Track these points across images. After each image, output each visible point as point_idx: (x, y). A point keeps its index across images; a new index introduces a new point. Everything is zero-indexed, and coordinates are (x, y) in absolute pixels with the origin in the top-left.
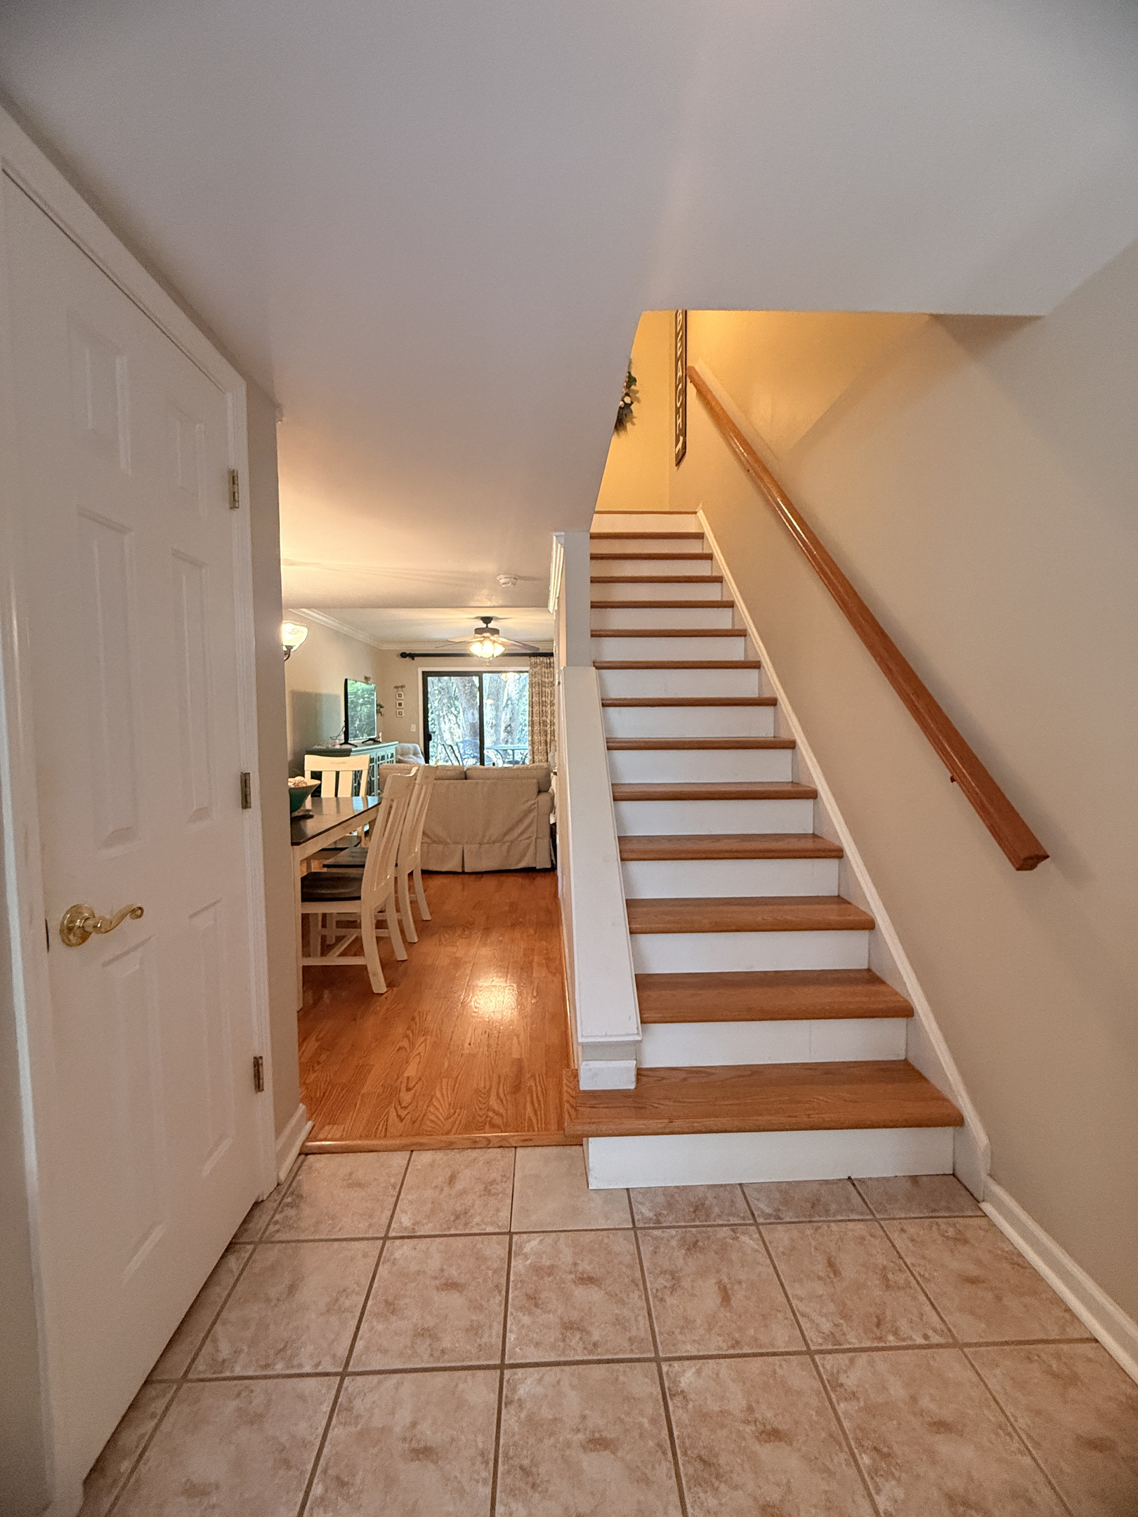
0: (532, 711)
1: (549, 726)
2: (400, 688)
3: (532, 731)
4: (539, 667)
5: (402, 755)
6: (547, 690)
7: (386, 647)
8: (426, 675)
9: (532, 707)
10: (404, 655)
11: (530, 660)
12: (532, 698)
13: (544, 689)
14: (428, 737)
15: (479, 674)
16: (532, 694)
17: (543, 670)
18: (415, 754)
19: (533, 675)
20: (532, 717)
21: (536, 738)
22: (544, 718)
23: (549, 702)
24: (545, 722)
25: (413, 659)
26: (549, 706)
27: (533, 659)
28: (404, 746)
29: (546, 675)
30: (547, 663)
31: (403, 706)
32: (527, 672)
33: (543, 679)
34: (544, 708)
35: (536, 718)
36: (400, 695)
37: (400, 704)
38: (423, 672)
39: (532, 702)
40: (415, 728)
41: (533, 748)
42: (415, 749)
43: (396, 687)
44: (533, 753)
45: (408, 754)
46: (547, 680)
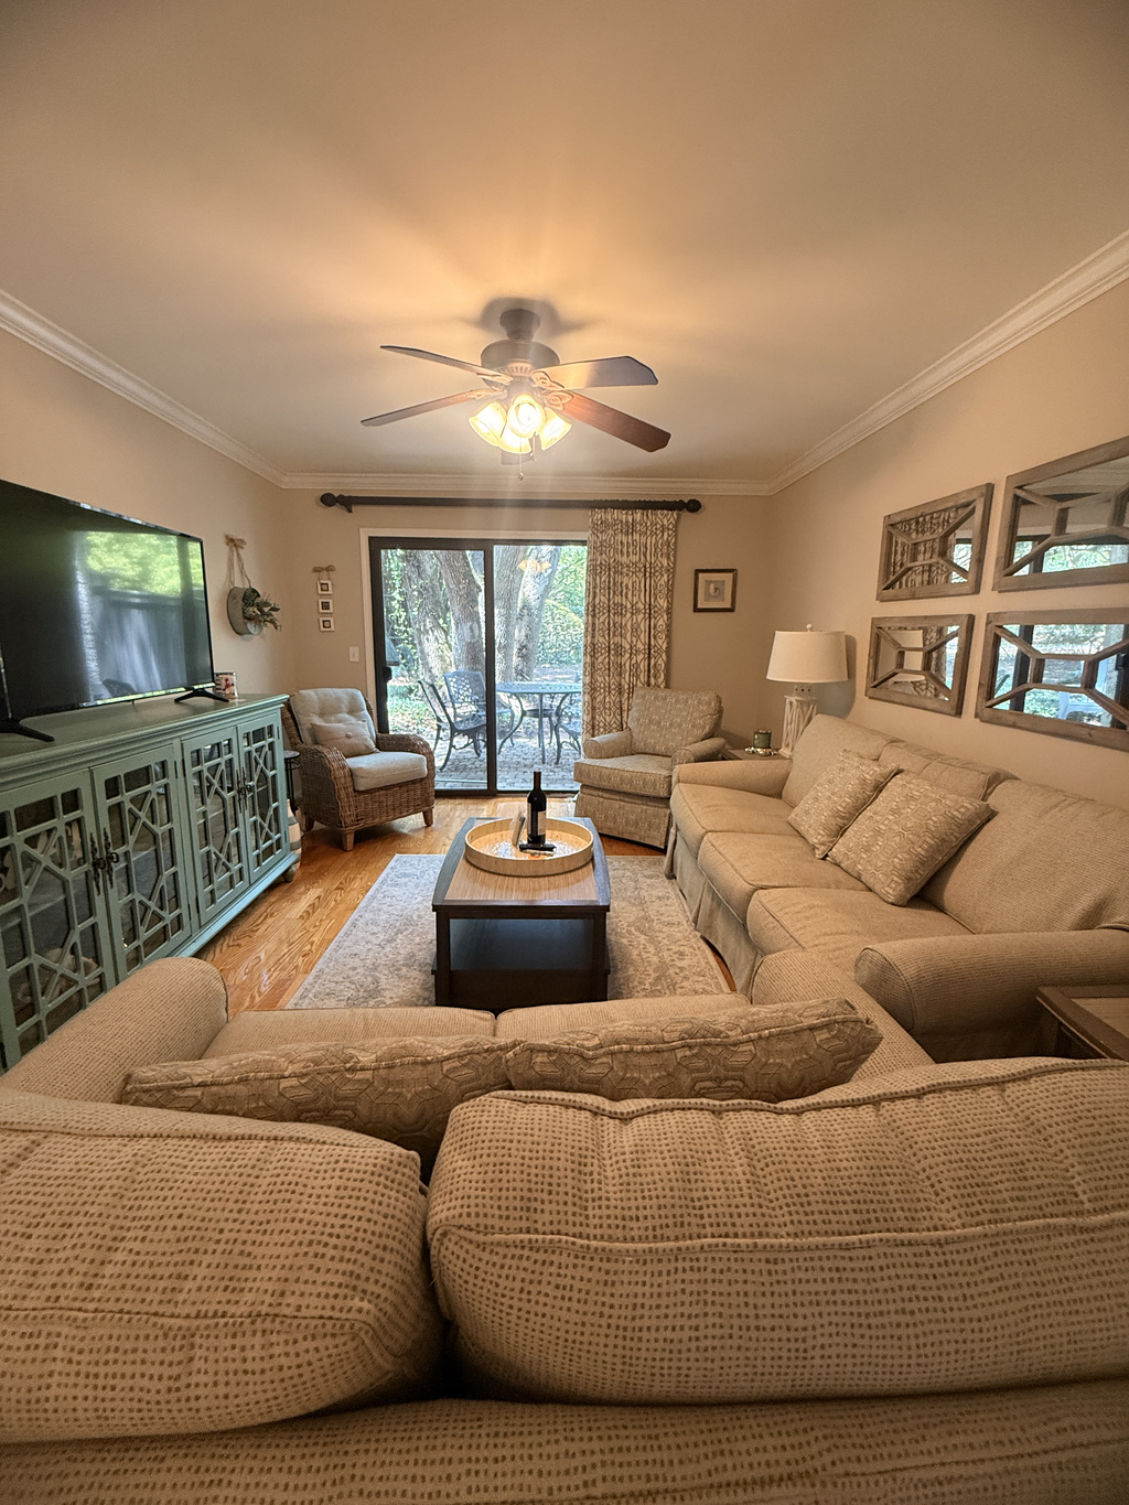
0: (594, 624)
1: (628, 655)
2: (325, 573)
3: (593, 665)
4: (610, 532)
5: (322, 715)
6: (625, 580)
7: (288, 482)
8: (377, 545)
9: (594, 616)
10: (328, 500)
11: (593, 516)
12: (594, 597)
13: (619, 579)
14: (383, 674)
15: (485, 546)
16: (595, 588)
17: (619, 537)
18: (353, 710)
19: (597, 550)
20: (593, 637)
21: (600, 679)
22: (618, 639)
23: (629, 606)
24: (619, 648)
25: (350, 511)
26: (629, 615)
27: (599, 515)
28: (325, 695)
29: (625, 550)
30: (627, 522)
31: (331, 610)
32: (583, 543)
33: (619, 557)
34: (618, 619)
35: (601, 639)
36: (324, 587)
37: (326, 606)
38: (371, 539)
39: (594, 606)
40: (357, 654)
41: (593, 699)
42: (353, 698)
43: (316, 570)
44: (594, 708)
45: (336, 711)
46: (624, 559)
